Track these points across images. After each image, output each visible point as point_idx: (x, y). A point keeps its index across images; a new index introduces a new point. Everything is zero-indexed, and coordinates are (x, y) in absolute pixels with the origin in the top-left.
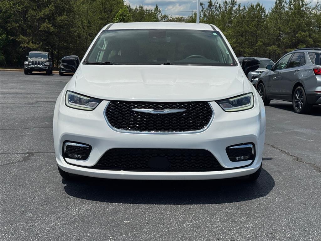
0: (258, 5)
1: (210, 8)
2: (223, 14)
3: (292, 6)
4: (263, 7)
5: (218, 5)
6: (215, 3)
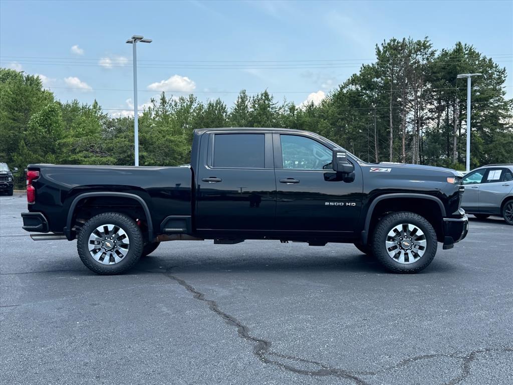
0: (218, 103)
1: (164, 106)
2: (179, 113)
3: (256, 106)
4: (224, 106)
5: (173, 104)
6: (169, 100)
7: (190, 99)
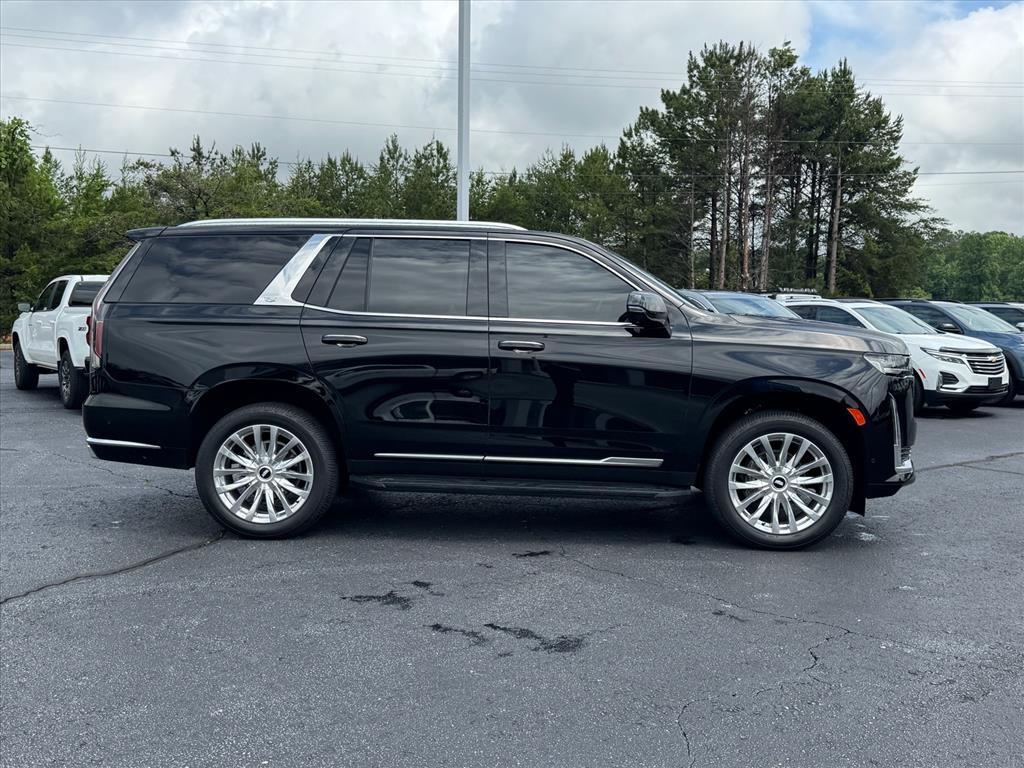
0: (346, 160)
1: (199, 164)
4: (359, 166)
5: (219, 158)
6: (210, 154)
7: (253, 151)
